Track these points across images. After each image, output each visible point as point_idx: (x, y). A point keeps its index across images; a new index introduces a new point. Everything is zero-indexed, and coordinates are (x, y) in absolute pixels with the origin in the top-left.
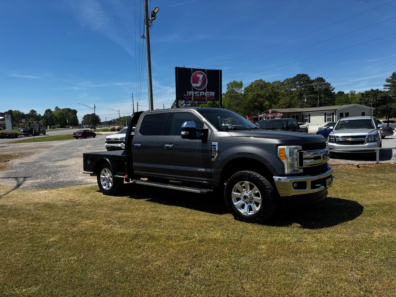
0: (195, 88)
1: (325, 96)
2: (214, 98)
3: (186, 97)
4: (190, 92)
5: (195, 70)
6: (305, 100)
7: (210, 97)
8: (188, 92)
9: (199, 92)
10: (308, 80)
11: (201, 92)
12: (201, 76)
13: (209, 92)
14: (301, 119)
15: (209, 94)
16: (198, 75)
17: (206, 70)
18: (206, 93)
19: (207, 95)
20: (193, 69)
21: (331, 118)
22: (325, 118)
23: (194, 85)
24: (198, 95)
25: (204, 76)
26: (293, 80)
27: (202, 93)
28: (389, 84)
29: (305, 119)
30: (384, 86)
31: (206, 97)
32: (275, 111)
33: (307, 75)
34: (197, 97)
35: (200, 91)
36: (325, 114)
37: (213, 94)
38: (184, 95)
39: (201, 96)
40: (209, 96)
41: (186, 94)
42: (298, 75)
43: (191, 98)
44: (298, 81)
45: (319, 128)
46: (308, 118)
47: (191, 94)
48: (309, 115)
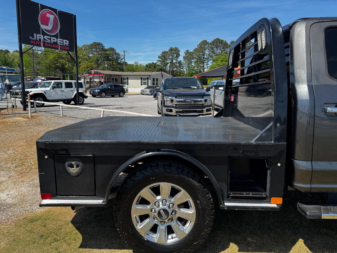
0: (44, 30)
1: (116, 64)
2: (68, 48)
3: (33, 40)
4: (38, 35)
5: (43, 7)
6: (106, 66)
7: (64, 46)
8: (35, 34)
9: (49, 37)
10: (103, 48)
11: (52, 38)
12: (52, 17)
13: (62, 40)
14: (120, 82)
15: (62, 42)
16: (48, 15)
17: (58, 11)
18: (58, 39)
19: (60, 43)
20: (40, 4)
21: (146, 82)
22: (141, 81)
23: (43, 27)
24: (49, 41)
25: (55, 17)
26: (91, 47)
27: (53, 40)
28: (160, 59)
29: (123, 82)
30: (157, 61)
31: (58, 45)
32: (98, 72)
33: (102, 44)
34: (48, 43)
35: (51, 36)
36: (141, 79)
37: (67, 42)
38: (31, 37)
39: (52, 42)
40: (62, 44)
41: (33, 37)
42: (94, 43)
43: (39, 43)
44: (94, 48)
45: (141, 90)
46: (126, 81)
47: (40, 38)
48: (128, 78)
